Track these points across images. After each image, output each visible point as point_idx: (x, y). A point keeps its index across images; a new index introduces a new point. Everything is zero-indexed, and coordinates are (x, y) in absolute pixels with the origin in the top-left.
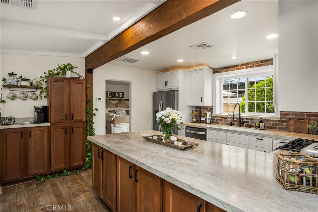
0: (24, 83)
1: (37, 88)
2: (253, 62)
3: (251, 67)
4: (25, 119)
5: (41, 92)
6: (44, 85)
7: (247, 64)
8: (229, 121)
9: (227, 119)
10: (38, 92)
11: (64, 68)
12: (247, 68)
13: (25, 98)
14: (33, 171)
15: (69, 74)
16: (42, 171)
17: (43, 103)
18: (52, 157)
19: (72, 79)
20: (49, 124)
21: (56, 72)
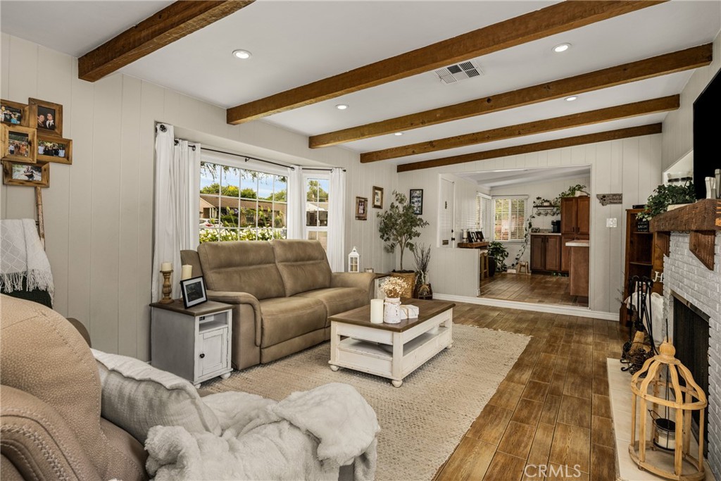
0: (546, 204)
1: (554, 207)
4: (546, 230)
5: (557, 210)
6: (559, 204)
10: (555, 209)
11: (573, 190)
13: (546, 214)
14: (548, 267)
15: (578, 194)
16: (554, 268)
17: (558, 218)
18: (563, 260)
19: (580, 197)
20: (560, 234)
21: (567, 193)
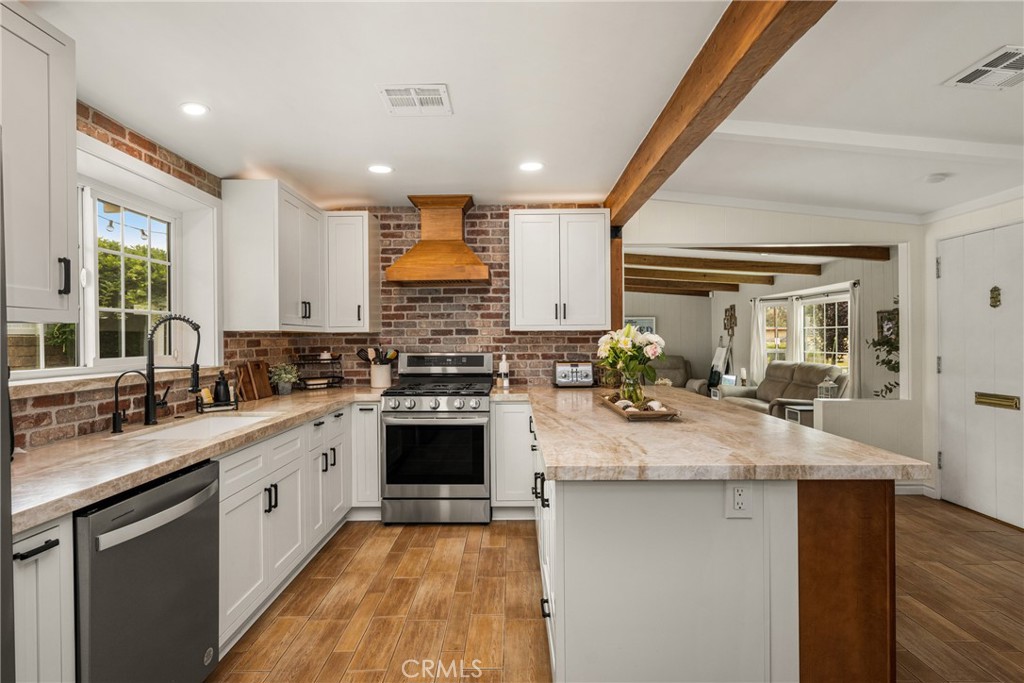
2: (168, 151)
3: (162, 167)
7: (151, 146)
8: (84, 413)
9: (77, 404)
12: (151, 161)
